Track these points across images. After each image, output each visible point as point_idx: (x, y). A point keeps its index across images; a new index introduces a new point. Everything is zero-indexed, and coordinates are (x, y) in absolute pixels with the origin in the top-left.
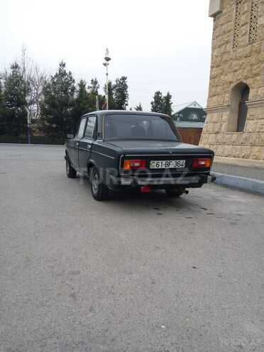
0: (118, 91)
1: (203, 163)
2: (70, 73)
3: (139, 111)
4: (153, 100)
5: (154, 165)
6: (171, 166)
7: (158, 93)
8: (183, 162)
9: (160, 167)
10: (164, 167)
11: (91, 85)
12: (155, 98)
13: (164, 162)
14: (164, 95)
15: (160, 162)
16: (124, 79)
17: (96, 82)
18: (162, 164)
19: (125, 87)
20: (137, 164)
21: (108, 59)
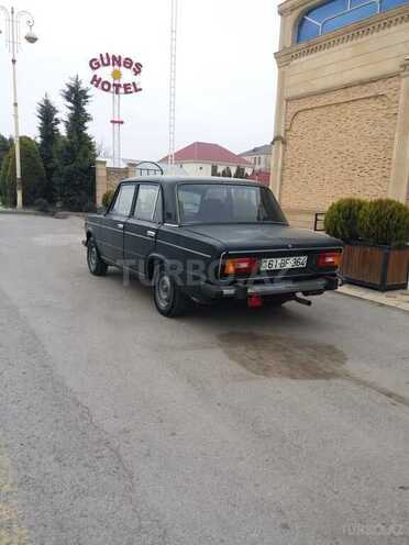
1: (330, 260)
5: (265, 265)
6: (289, 266)
8: (303, 259)
9: (274, 268)
10: (278, 267)
13: (279, 261)
15: (274, 260)
18: (277, 263)
20: (244, 265)
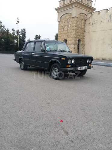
0: (22, 33)
2: (4, 26)
3: (29, 41)
4: (35, 38)
7: (37, 35)
11: (12, 31)
12: (36, 37)
14: (39, 36)
16: (24, 29)
17: (14, 30)
19: (25, 33)
21: (18, 22)
